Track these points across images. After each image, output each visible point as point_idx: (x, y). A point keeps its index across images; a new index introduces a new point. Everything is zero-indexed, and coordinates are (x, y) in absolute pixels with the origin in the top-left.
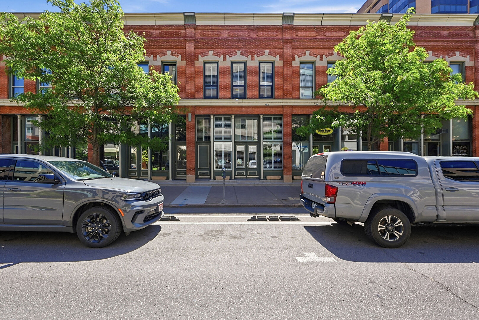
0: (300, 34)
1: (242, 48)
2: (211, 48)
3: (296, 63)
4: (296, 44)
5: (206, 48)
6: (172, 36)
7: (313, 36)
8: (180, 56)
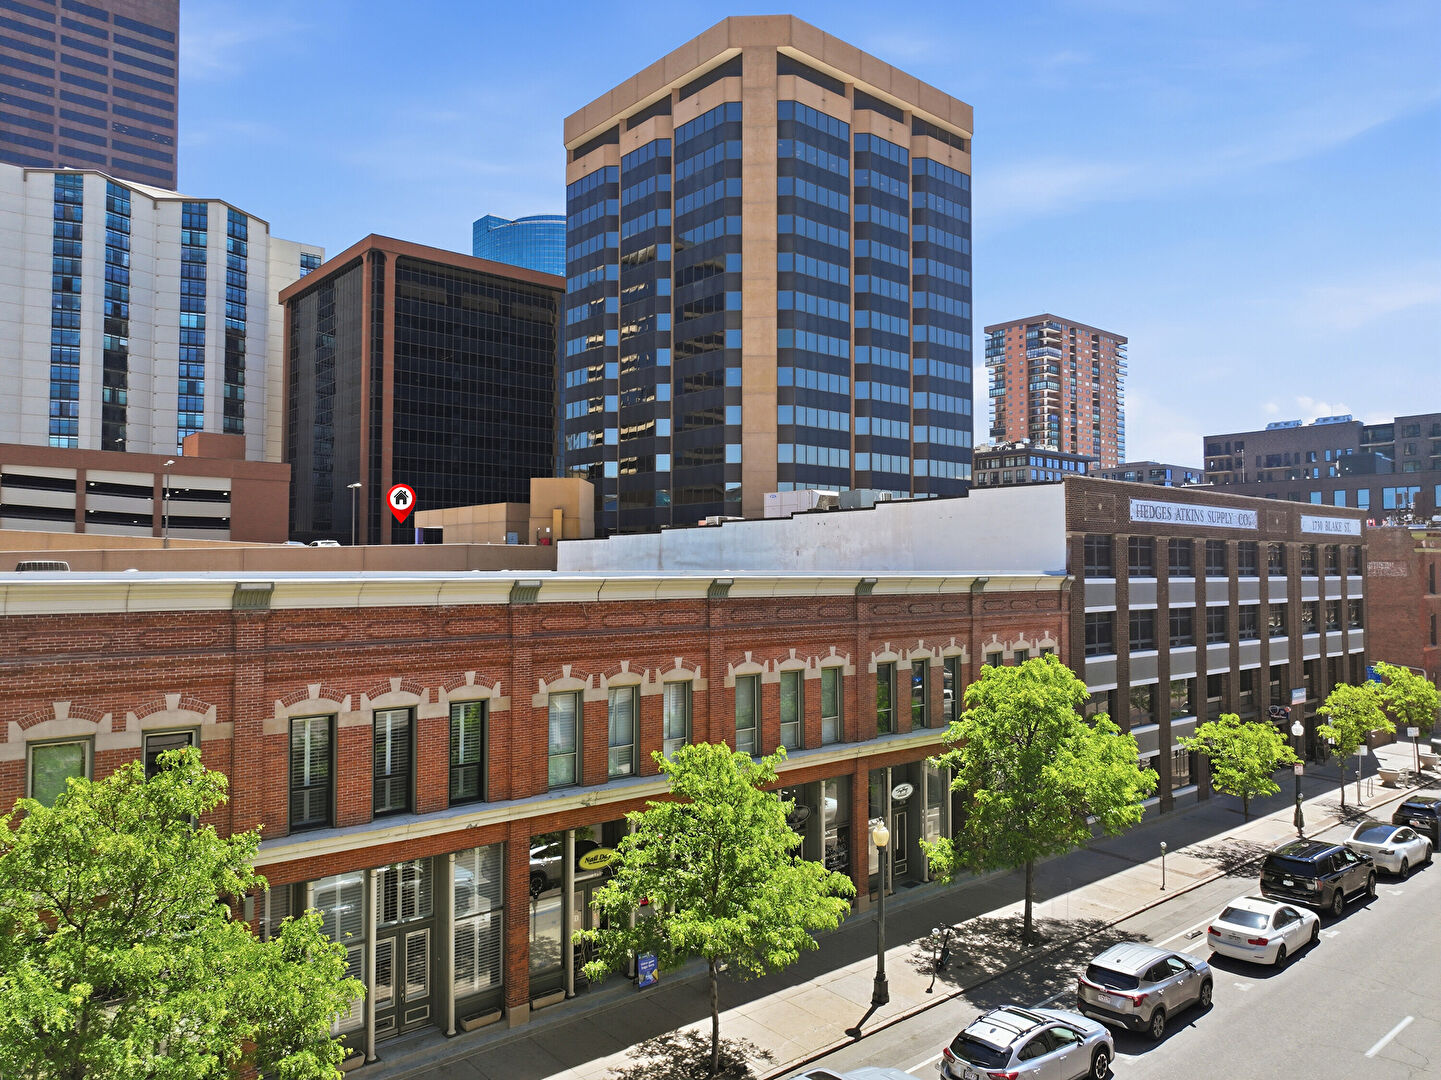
0: (550, 623)
1: (408, 670)
2: (315, 675)
3: (539, 700)
4: (540, 651)
5: (302, 678)
6: (185, 646)
7: (580, 628)
8: (213, 709)
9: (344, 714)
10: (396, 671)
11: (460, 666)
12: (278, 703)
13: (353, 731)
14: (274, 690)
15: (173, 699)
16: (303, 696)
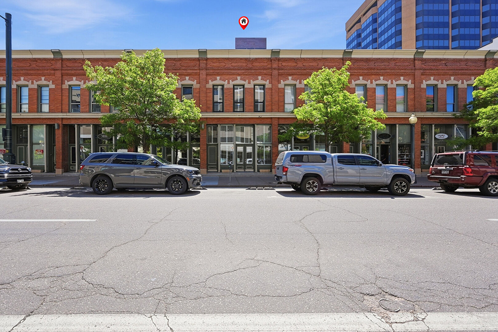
0: (284, 64)
1: (242, 75)
2: (218, 74)
3: (281, 86)
4: (280, 71)
5: (215, 75)
6: (189, 66)
7: (295, 66)
8: (195, 81)
9: (226, 85)
10: (239, 75)
11: (257, 75)
12: (210, 81)
13: (228, 89)
14: (209, 77)
15: (187, 78)
16: (216, 79)
